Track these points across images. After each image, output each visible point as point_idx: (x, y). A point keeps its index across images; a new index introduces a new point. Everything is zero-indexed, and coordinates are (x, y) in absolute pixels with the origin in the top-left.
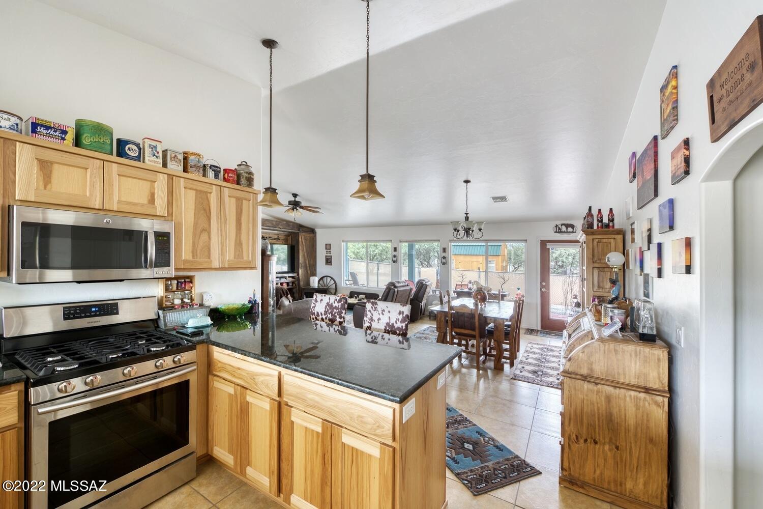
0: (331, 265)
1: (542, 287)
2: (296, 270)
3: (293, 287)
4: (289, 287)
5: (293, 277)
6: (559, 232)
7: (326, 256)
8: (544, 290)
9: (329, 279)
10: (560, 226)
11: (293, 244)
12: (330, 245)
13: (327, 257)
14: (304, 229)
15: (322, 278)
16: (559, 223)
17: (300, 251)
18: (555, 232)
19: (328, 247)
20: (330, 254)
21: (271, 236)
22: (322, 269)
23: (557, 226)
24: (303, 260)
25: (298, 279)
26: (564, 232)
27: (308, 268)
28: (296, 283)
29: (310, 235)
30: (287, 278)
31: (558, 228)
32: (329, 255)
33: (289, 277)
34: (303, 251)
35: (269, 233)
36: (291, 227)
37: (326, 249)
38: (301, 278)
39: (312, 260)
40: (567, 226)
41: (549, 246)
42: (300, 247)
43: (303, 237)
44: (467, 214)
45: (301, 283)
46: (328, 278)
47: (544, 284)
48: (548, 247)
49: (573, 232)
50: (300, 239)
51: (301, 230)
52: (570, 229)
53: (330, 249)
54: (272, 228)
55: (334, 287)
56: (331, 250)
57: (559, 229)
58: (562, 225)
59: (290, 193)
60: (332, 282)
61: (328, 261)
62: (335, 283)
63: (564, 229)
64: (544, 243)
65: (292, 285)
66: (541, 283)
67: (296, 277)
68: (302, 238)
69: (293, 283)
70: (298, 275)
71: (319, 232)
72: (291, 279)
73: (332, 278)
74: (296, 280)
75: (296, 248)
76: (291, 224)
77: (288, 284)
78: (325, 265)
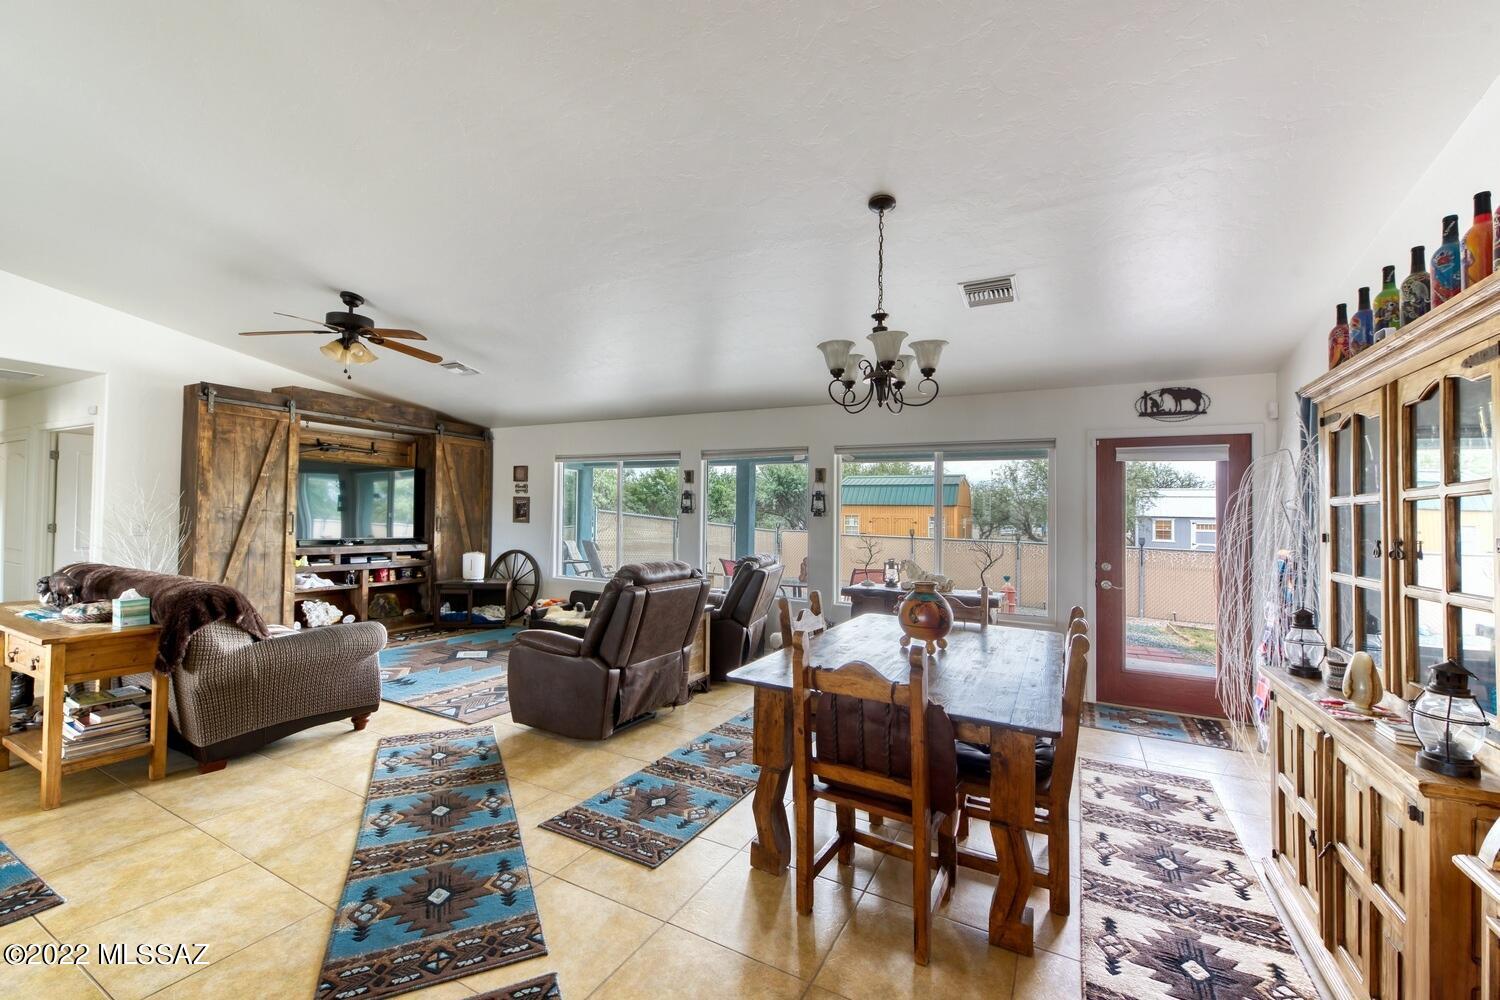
0: (528, 521)
1: (1101, 575)
2: (426, 536)
3: (414, 581)
4: (404, 581)
5: (413, 554)
6: (1152, 415)
7: (515, 498)
8: (1106, 584)
9: (521, 558)
10: (1156, 397)
11: (422, 465)
12: (525, 468)
13: (518, 502)
14: (453, 426)
15: (503, 557)
16: (1152, 387)
17: (439, 485)
18: (1142, 414)
19: (521, 474)
20: (526, 491)
21: (346, 440)
22: (506, 534)
23: (1146, 396)
24: (447, 507)
25: (432, 560)
26: (1169, 413)
27: (464, 531)
28: (426, 569)
29: (473, 444)
30: (394, 555)
31: (1149, 403)
32: (522, 494)
33: (399, 554)
34: (448, 484)
35: (342, 435)
36: (411, 418)
37: (515, 480)
38: (438, 556)
39: (476, 508)
40: (1179, 394)
41: (1121, 455)
42: (439, 475)
43: (448, 448)
44: (880, 317)
45: (441, 570)
46: (519, 555)
47: (1107, 567)
48: (1119, 457)
49: (1196, 412)
50: (439, 453)
51: (441, 427)
52: (1188, 405)
53: (526, 479)
54: (341, 418)
55: (531, 578)
56: (529, 483)
57: (1155, 404)
58: (1163, 392)
59: (333, 290)
60: (529, 566)
61: (521, 512)
62: (536, 569)
63: (1168, 403)
64: (1108, 452)
65: (413, 575)
66: (1098, 564)
67: (425, 555)
68: (444, 450)
69: (415, 569)
70: (431, 547)
71: (499, 435)
72: (407, 560)
73: (528, 557)
74: (423, 564)
75: (427, 477)
76: (411, 410)
77: (399, 572)
78: (514, 521)
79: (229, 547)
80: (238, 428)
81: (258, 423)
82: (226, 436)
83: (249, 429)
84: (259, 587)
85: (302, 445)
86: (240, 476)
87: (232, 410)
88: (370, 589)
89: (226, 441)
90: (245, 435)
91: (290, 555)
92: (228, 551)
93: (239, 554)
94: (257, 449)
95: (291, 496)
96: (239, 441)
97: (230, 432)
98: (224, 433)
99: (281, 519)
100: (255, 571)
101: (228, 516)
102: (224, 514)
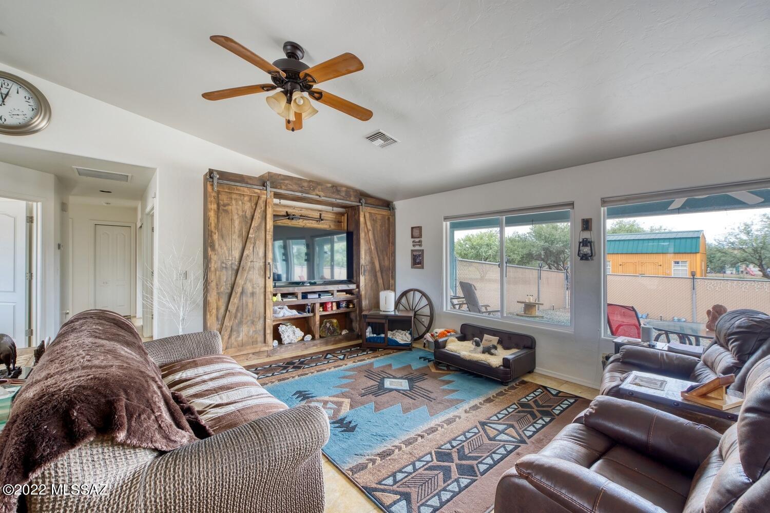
0: (423, 268)
2: (355, 278)
3: (348, 310)
4: (342, 310)
5: (348, 292)
7: (412, 251)
9: (418, 295)
11: (351, 229)
12: (420, 228)
13: (415, 253)
14: (370, 201)
15: (405, 294)
17: (362, 242)
19: (416, 232)
20: (420, 245)
21: (304, 212)
22: (406, 276)
24: (368, 258)
25: (359, 296)
27: (379, 274)
28: (355, 301)
29: (384, 212)
30: (336, 294)
32: (417, 248)
33: (338, 291)
34: (368, 242)
35: (302, 208)
36: (343, 194)
37: (412, 237)
38: (363, 293)
39: (386, 258)
42: (362, 235)
43: (367, 215)
45: (365, 303)
46: (416, 292)
50: (362, 219)
51: (363, 201)
53: (420, 236)
54: (299, 194)
55: (427, 311)
56: (423, 239)
60: (424, 302)
61: (417, 261)
62: (430, 304)
65: (347, 307)
67: (354, 291)
68: (365, 216)
69: (349, 302)
70: (358, 287)
71: (399, 205)
72: (343, 296)
73: (424, 294)
74: (354, 299)
75: (355, 237)
76: (344, 189)
77: (338, 304)
78: (412, 268)
79: (230, 289)
80: (234, 202)
81: (246, 198)
82: (226, 208)
83: (240, 203)
84: (250, 316)
85: (275, 216)
86: (235, 237)
87: (229, 189)
88: (321, 316)
89: (226, 211)
90: (238, 207)
91: (269, 293)
92: (229, 291)
93: (236, 293)
94: (246, 217)
95: (269, 251)
96: (235, 211)
97: (228, 205)
98: (225, 205)
99: (263, 267)
100: (247, 305)
101: (229, 266)
102: (226, 264)
